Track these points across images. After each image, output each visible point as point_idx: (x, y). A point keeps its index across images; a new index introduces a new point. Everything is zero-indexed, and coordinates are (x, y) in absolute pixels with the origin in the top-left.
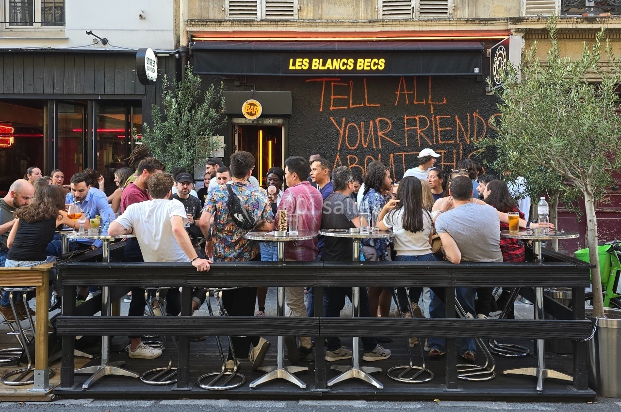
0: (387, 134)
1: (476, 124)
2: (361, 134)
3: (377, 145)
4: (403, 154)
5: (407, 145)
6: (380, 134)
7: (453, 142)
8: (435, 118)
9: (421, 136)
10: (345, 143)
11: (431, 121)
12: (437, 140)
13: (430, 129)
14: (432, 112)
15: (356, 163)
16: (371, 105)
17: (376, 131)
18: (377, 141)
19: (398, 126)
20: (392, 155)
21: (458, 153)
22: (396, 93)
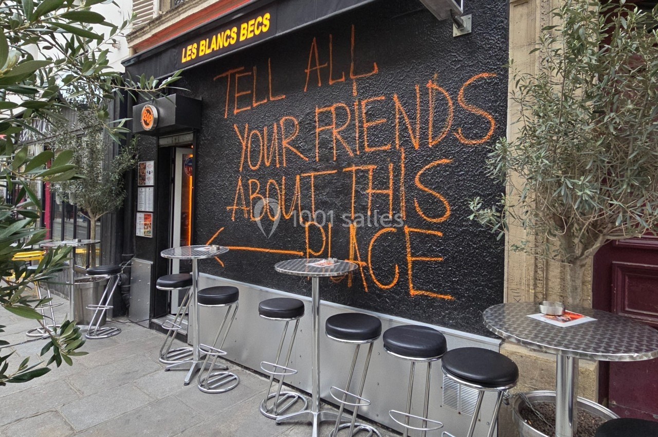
0: (293, 143)
1: (431, 105)
2: (263, 145)
3: (281, 163)
4: (312, 174)
5: (317, 158)
6: (285, 143)
7: (388, 147)
8: (360, 104)
9: (337, 141)
10: (247, 162)
11: (352, 111)
12: (362, 147)
13: (352, 127)
14: (355, 94)
15: (257, 191)
16: (276, 99)
17: (280, 139)
18: (280, 155)
19: (307, 126)
20: (298, 177)
21: (397, 170)
22: (306, 71)
